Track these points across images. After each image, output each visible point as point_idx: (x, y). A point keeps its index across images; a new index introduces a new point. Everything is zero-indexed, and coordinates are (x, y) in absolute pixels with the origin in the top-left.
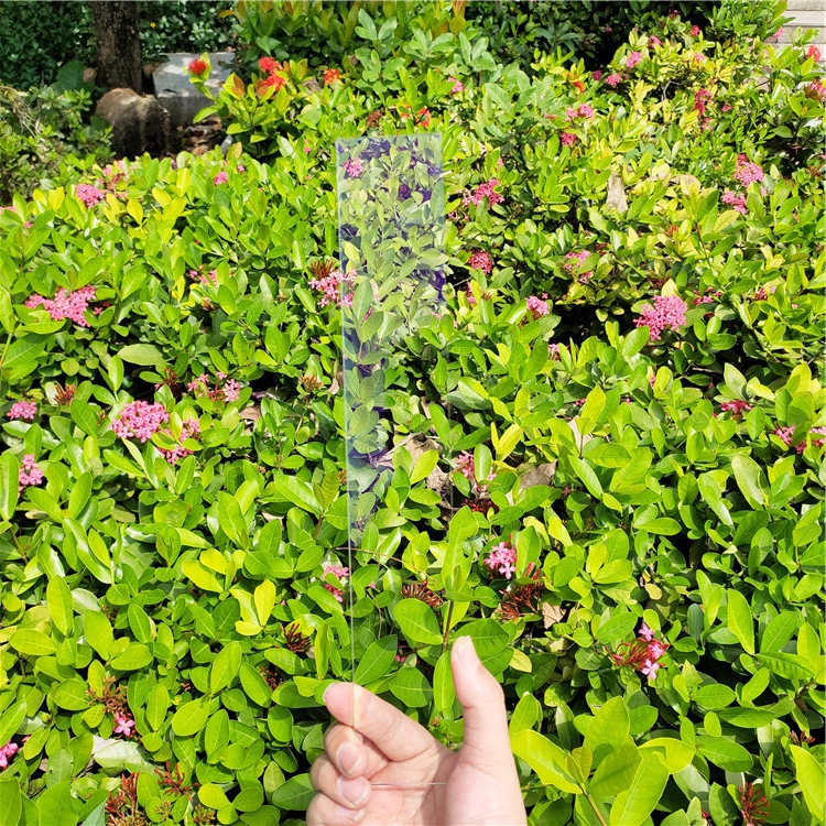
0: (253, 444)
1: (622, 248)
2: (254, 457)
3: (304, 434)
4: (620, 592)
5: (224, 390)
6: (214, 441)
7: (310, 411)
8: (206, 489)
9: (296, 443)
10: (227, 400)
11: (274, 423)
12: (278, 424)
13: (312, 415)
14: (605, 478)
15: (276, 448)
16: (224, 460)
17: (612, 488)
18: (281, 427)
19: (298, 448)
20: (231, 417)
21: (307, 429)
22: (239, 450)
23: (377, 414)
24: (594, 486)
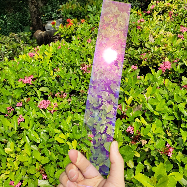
0: (70, 107)
1: (154, 51)
2: (71, 110)
3: (82, 104)
4: (161, 135)
5: (63, 95)
6: (61, 107)
7: (83, 98)
8: (60, 119)
9: (80, 106)
10: (64, 97)
11: (74, 102)
12: (75, 102)
13: (83, 99)
14: (154, 107)
15: (76, 108)
16: (64, 112)
17: (156, 110)
18: (76, 103)
19: (81, 107)
20: (65, 101)
21: (82, 102)
22: (67, 109)
23: (98, 97)
24: (152, 110)
